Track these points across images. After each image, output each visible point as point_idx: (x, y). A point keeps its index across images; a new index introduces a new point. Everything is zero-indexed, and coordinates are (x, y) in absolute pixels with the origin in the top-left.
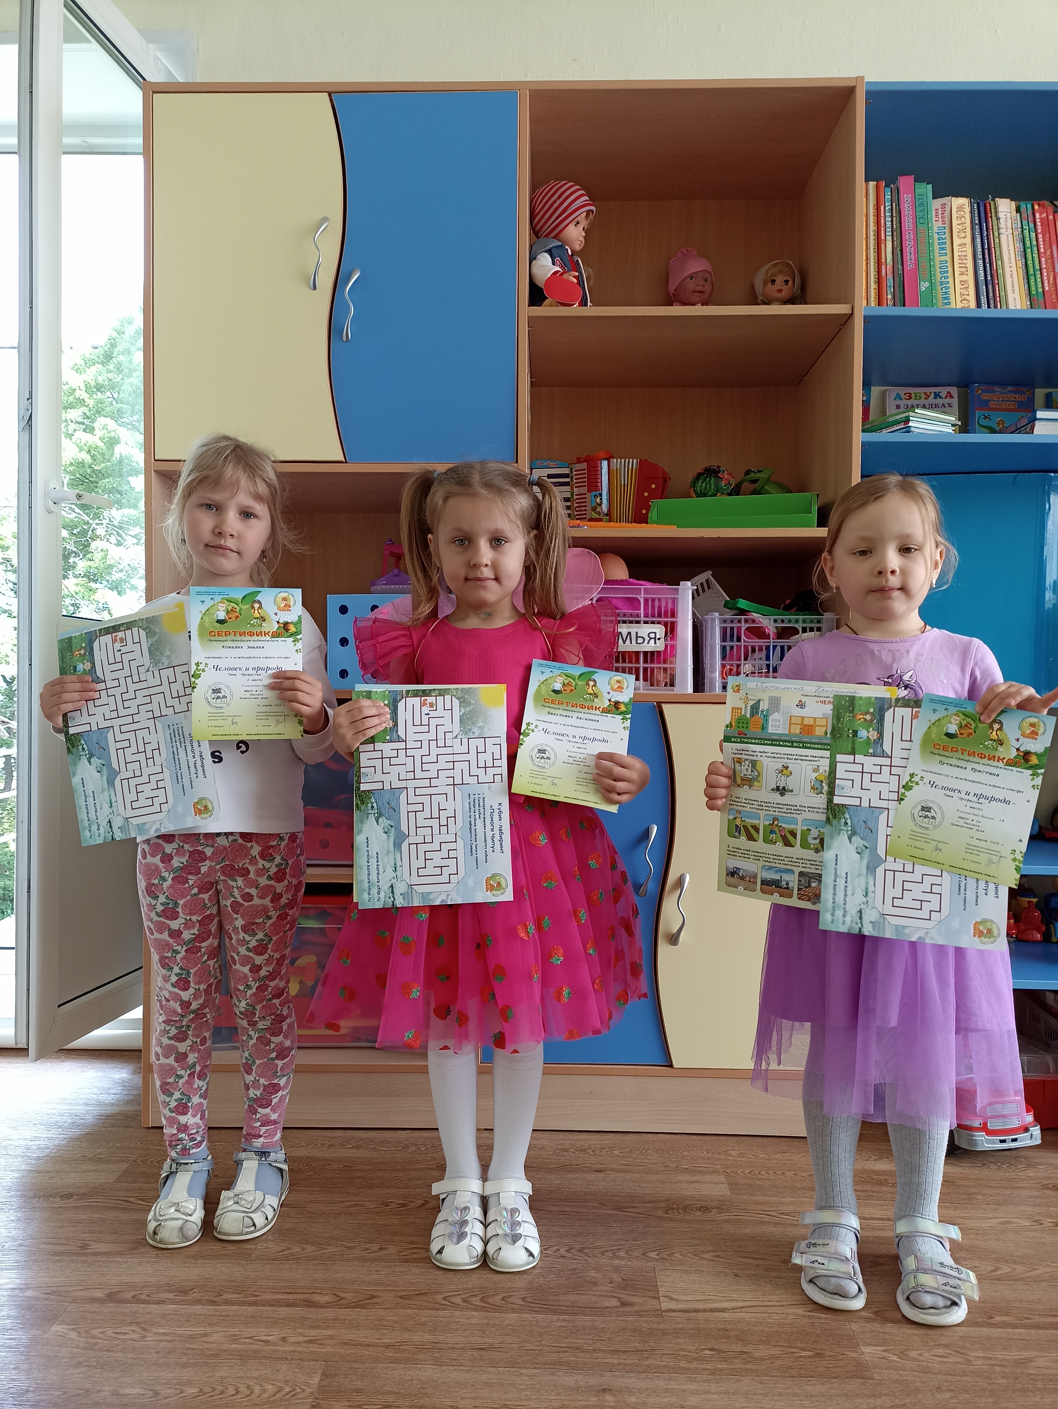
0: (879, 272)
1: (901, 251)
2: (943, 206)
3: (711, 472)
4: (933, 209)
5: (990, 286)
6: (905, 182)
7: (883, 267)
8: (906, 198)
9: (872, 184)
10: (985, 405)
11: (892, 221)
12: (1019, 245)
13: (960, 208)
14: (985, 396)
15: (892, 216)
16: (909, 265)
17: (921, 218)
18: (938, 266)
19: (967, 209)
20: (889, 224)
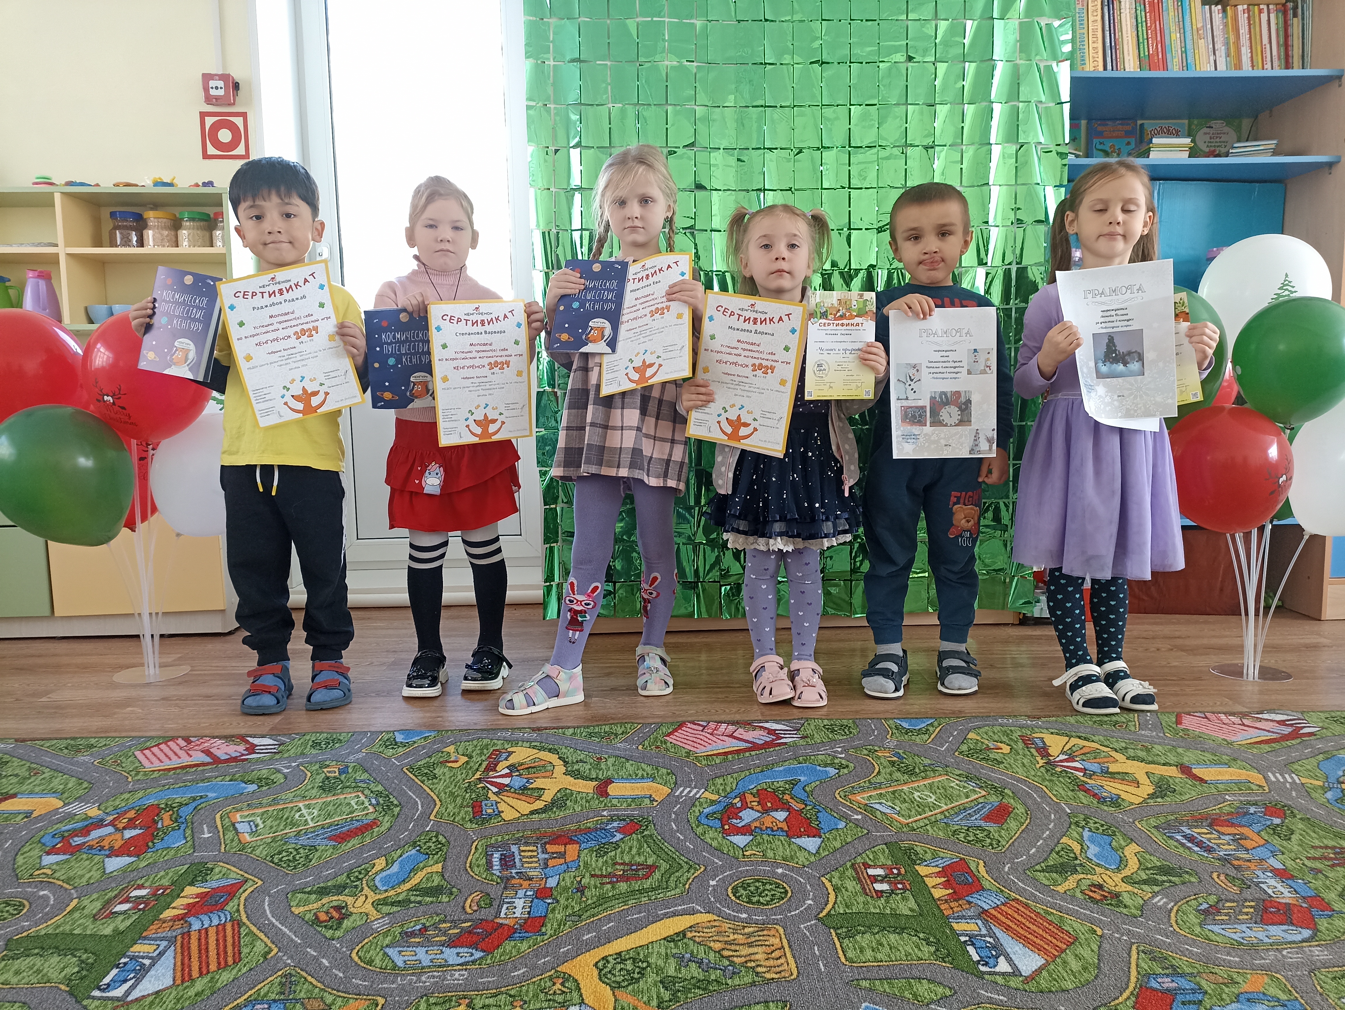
5: (1113, 51)
10: (1100, 135)
12: (1134, 21)
18: (1078, 37)
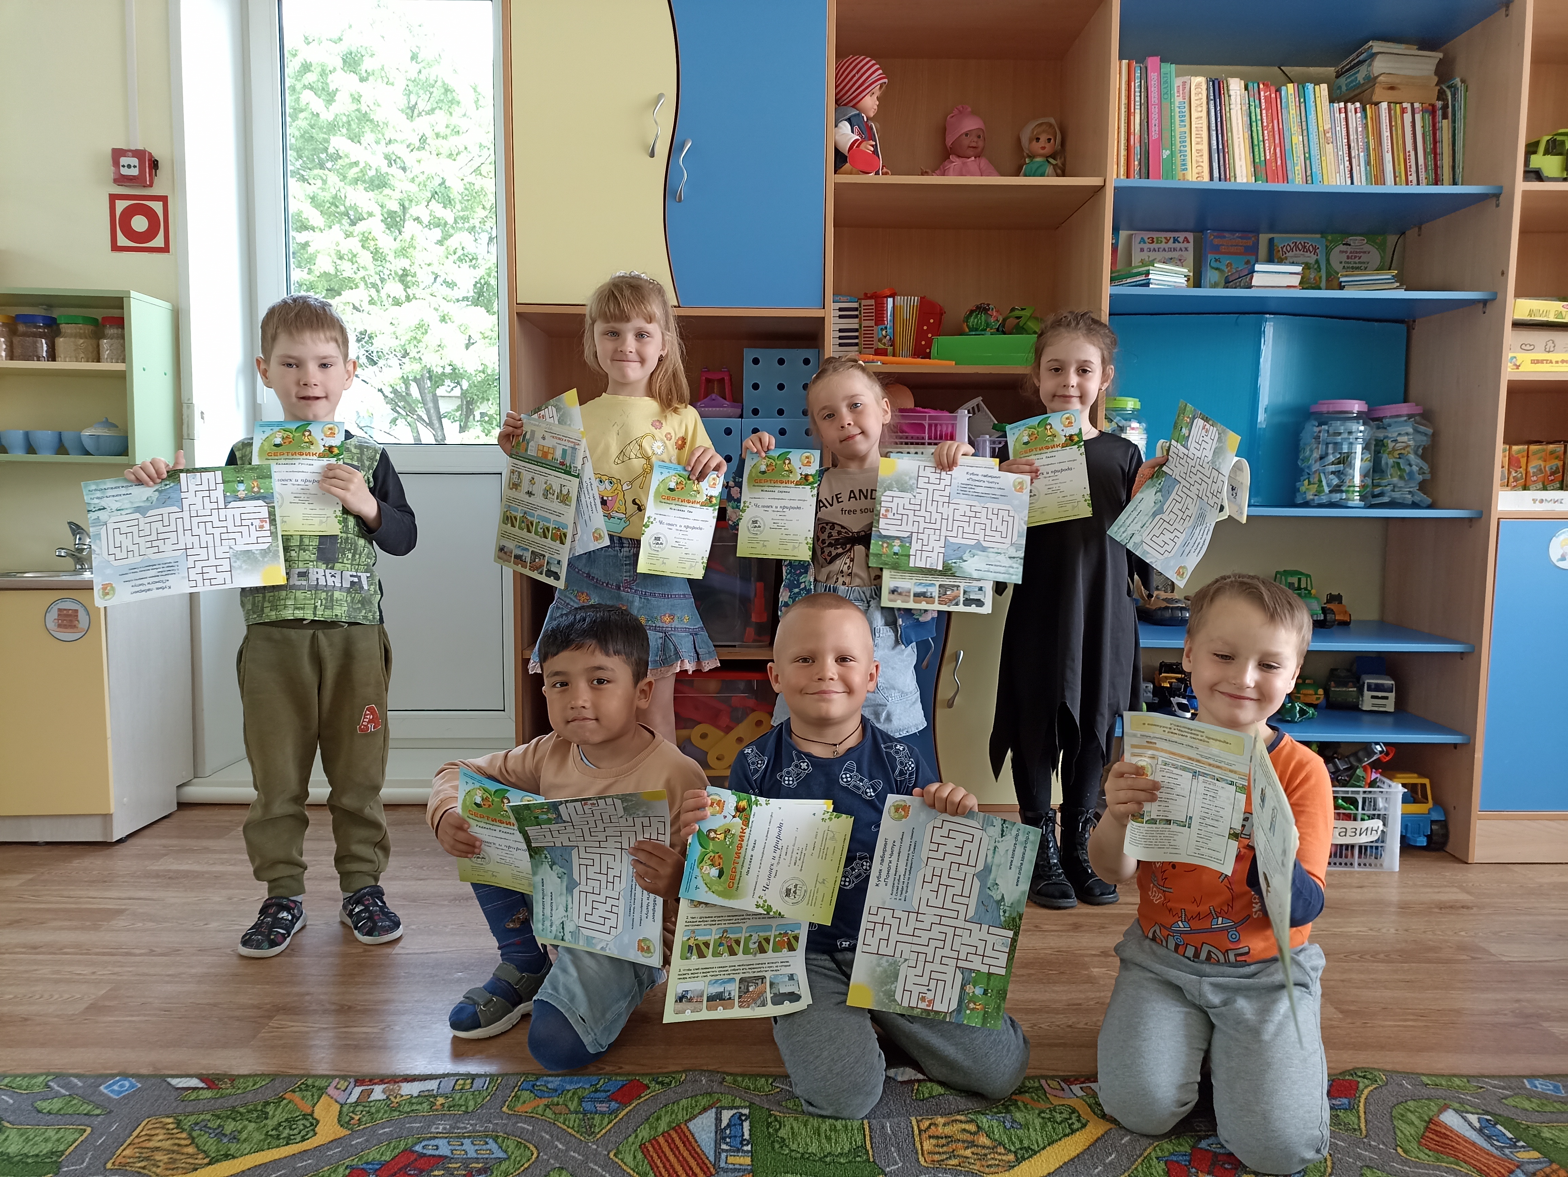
0: (1128, 140)
1: (1148, 122)
2: (1184, 83)
3: (982, 309)
4: (1175, 86)
5: (1221, 155)
6: (1152, 62)
7: (1132, 137)
8: (1153, 76)
9: (1125, 62)
10: (1216, 250)
11: (1140, 96)
12: (1247, 119)
13: (1198, 85)
14: (1216, 241)
15: (1140, 92)
16: (1154, 135)
17: (1165, 93)
18: (1178, 136)
19: (1204, 87)
20: (1138, 99)
